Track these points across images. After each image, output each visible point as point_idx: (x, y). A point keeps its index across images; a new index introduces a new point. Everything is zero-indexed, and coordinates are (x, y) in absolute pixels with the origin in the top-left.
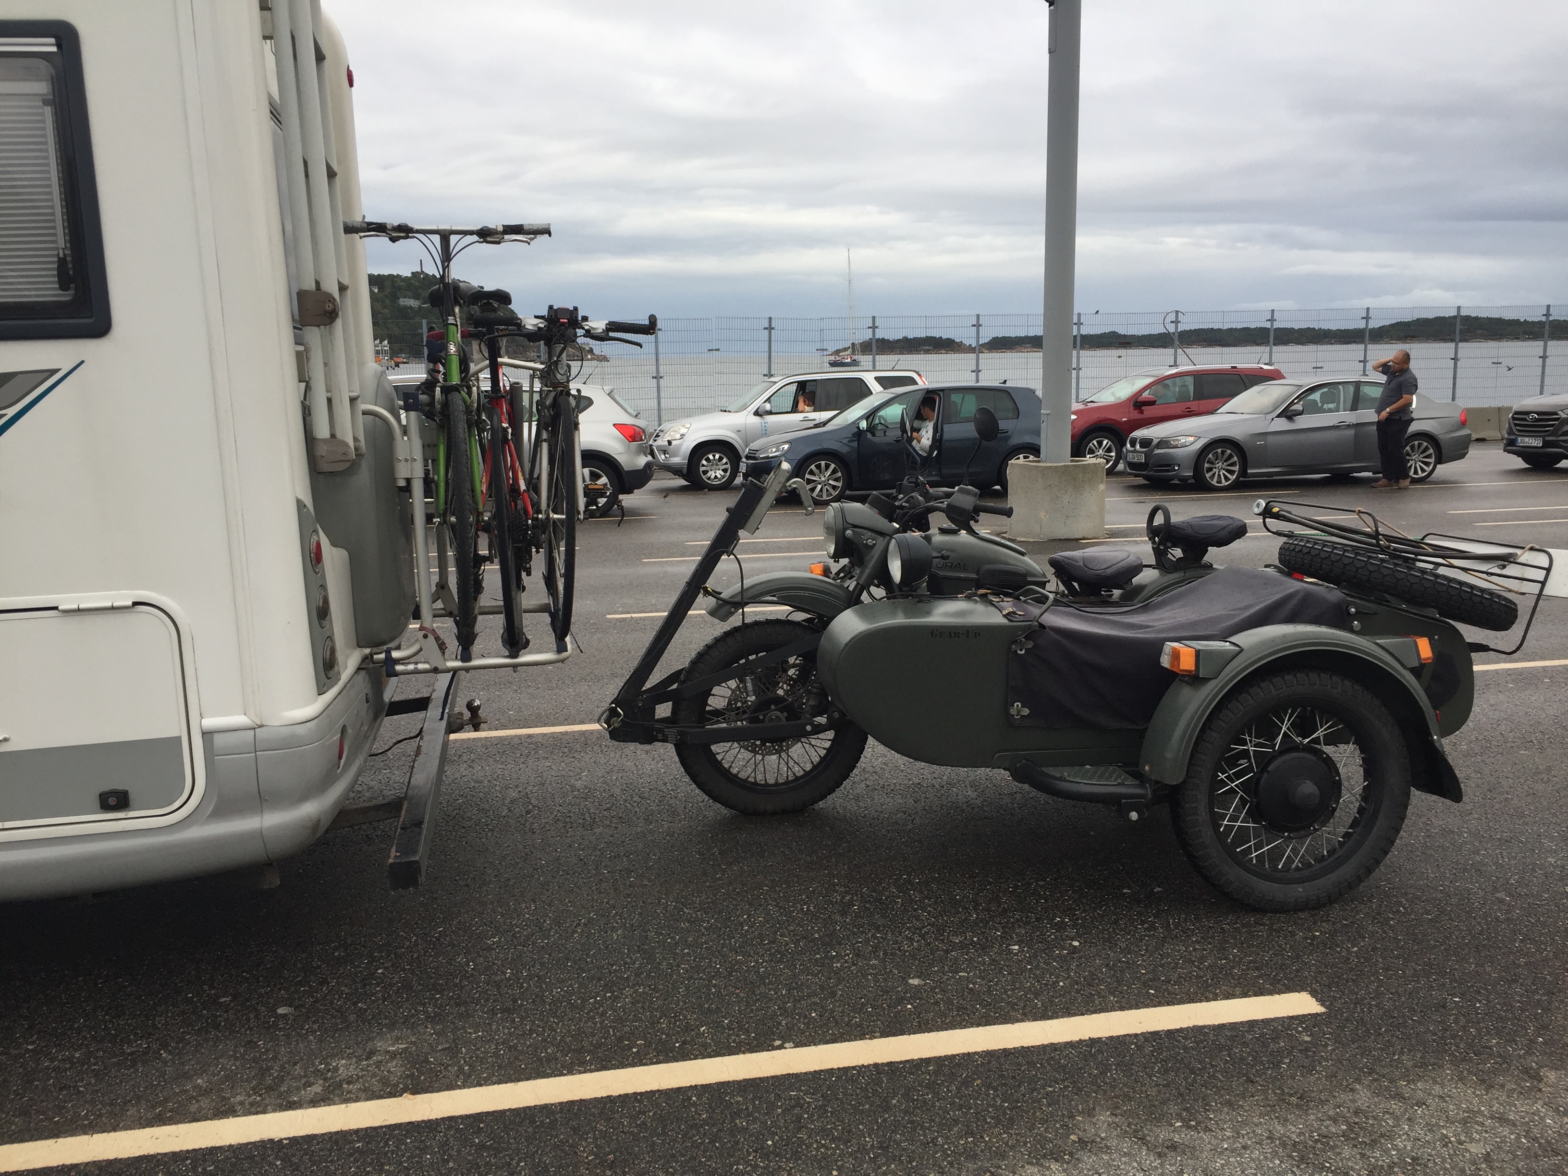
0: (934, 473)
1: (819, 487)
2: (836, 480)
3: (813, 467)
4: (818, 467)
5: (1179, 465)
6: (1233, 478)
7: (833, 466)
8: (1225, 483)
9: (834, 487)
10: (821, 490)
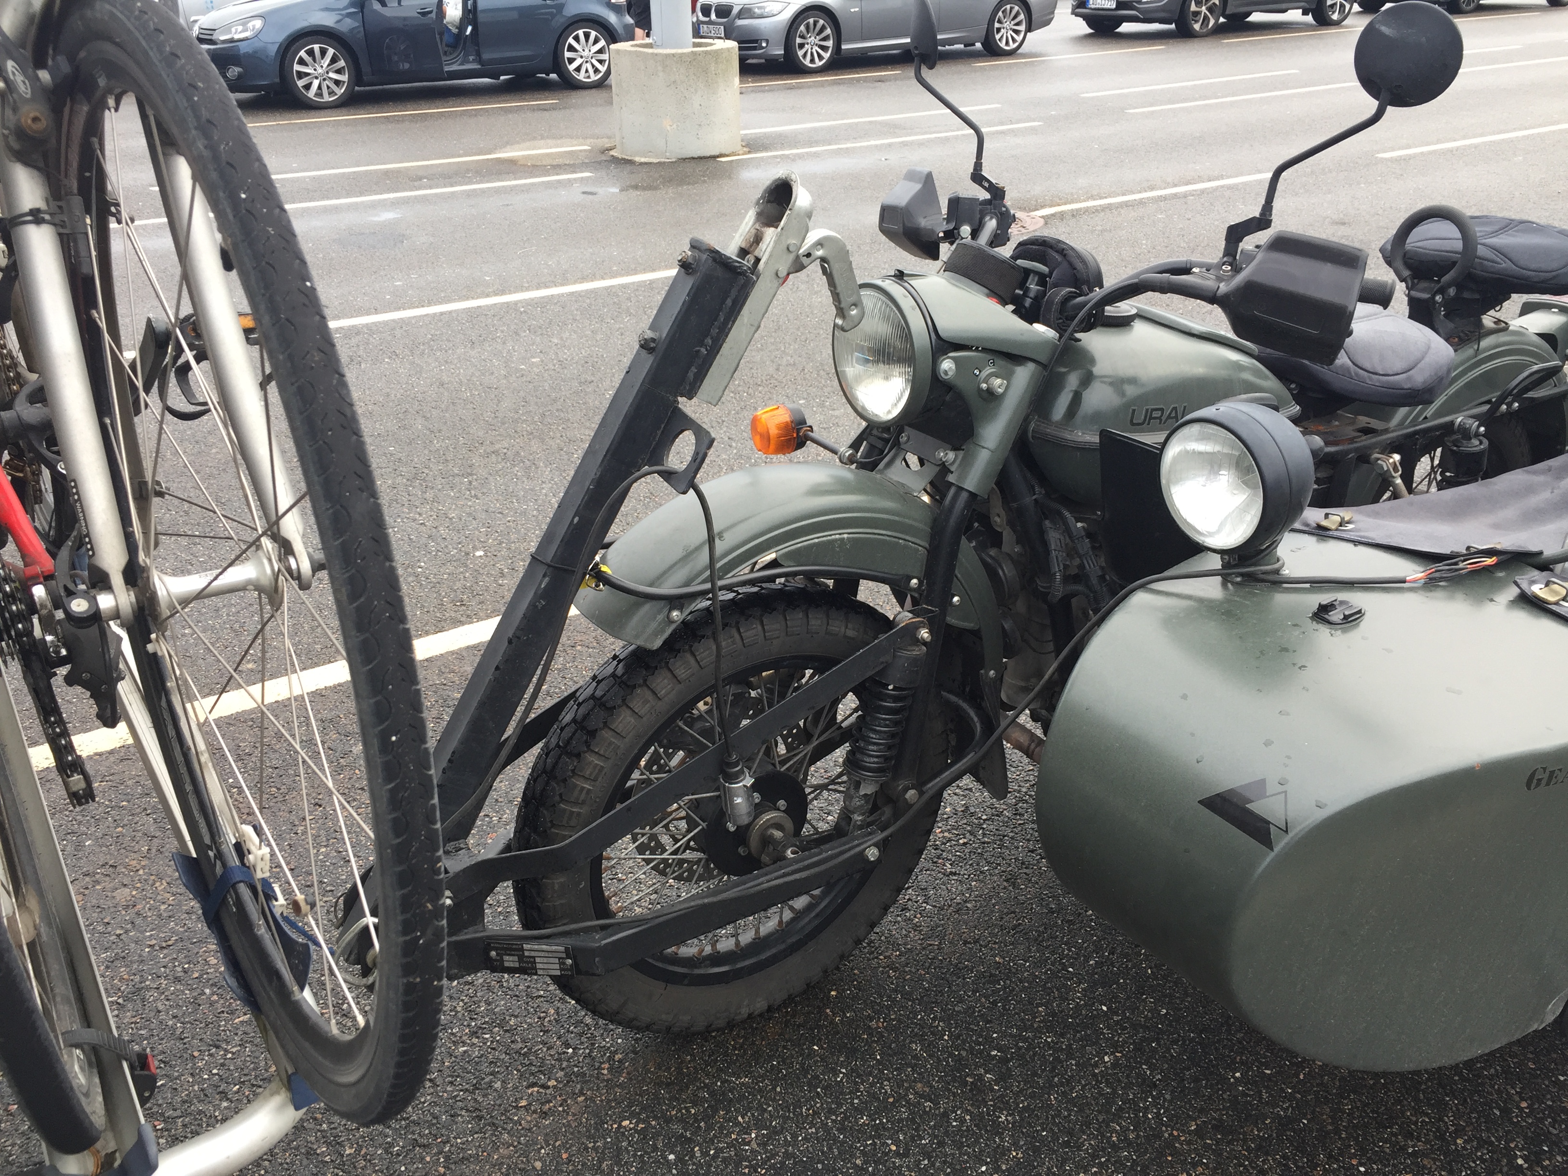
0: (471, 58)
1: (316, 83)
2: (338, 71)
3: (302, 53)
4: (311, 53)
5: (767, 41)
6: (827, 55)
7: (331, 52)
8: (819, 63)
9: (337, 83)
10: (320, 87)
